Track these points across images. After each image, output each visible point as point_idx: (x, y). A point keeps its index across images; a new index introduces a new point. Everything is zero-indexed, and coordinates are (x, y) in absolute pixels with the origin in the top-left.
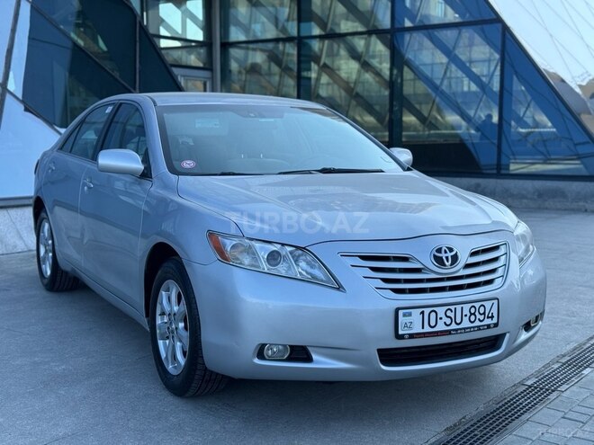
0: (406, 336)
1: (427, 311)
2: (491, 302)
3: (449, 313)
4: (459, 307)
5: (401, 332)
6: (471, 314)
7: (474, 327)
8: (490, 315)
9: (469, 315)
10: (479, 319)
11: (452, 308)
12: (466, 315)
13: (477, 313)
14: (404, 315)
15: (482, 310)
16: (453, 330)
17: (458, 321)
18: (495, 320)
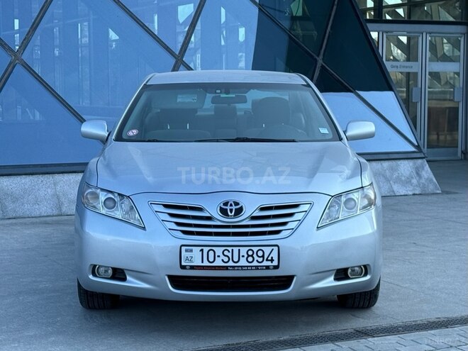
0: (188, 267)
1: (206, 249)
2: (271, 248)
3: (226, 253)
4: (236, 250)
5: (183, 264)
6: (249, 256)
7: (252, 267)
8: (270, 258)
9: (246, 256)
10: (257, 261)
11: (230, 249)
12: (243, 256)
13: (255, 256)
14: (186, 251)
15: (260, 253)
16: (231, 267)
17: (236, 259)
18: (275, 263)
